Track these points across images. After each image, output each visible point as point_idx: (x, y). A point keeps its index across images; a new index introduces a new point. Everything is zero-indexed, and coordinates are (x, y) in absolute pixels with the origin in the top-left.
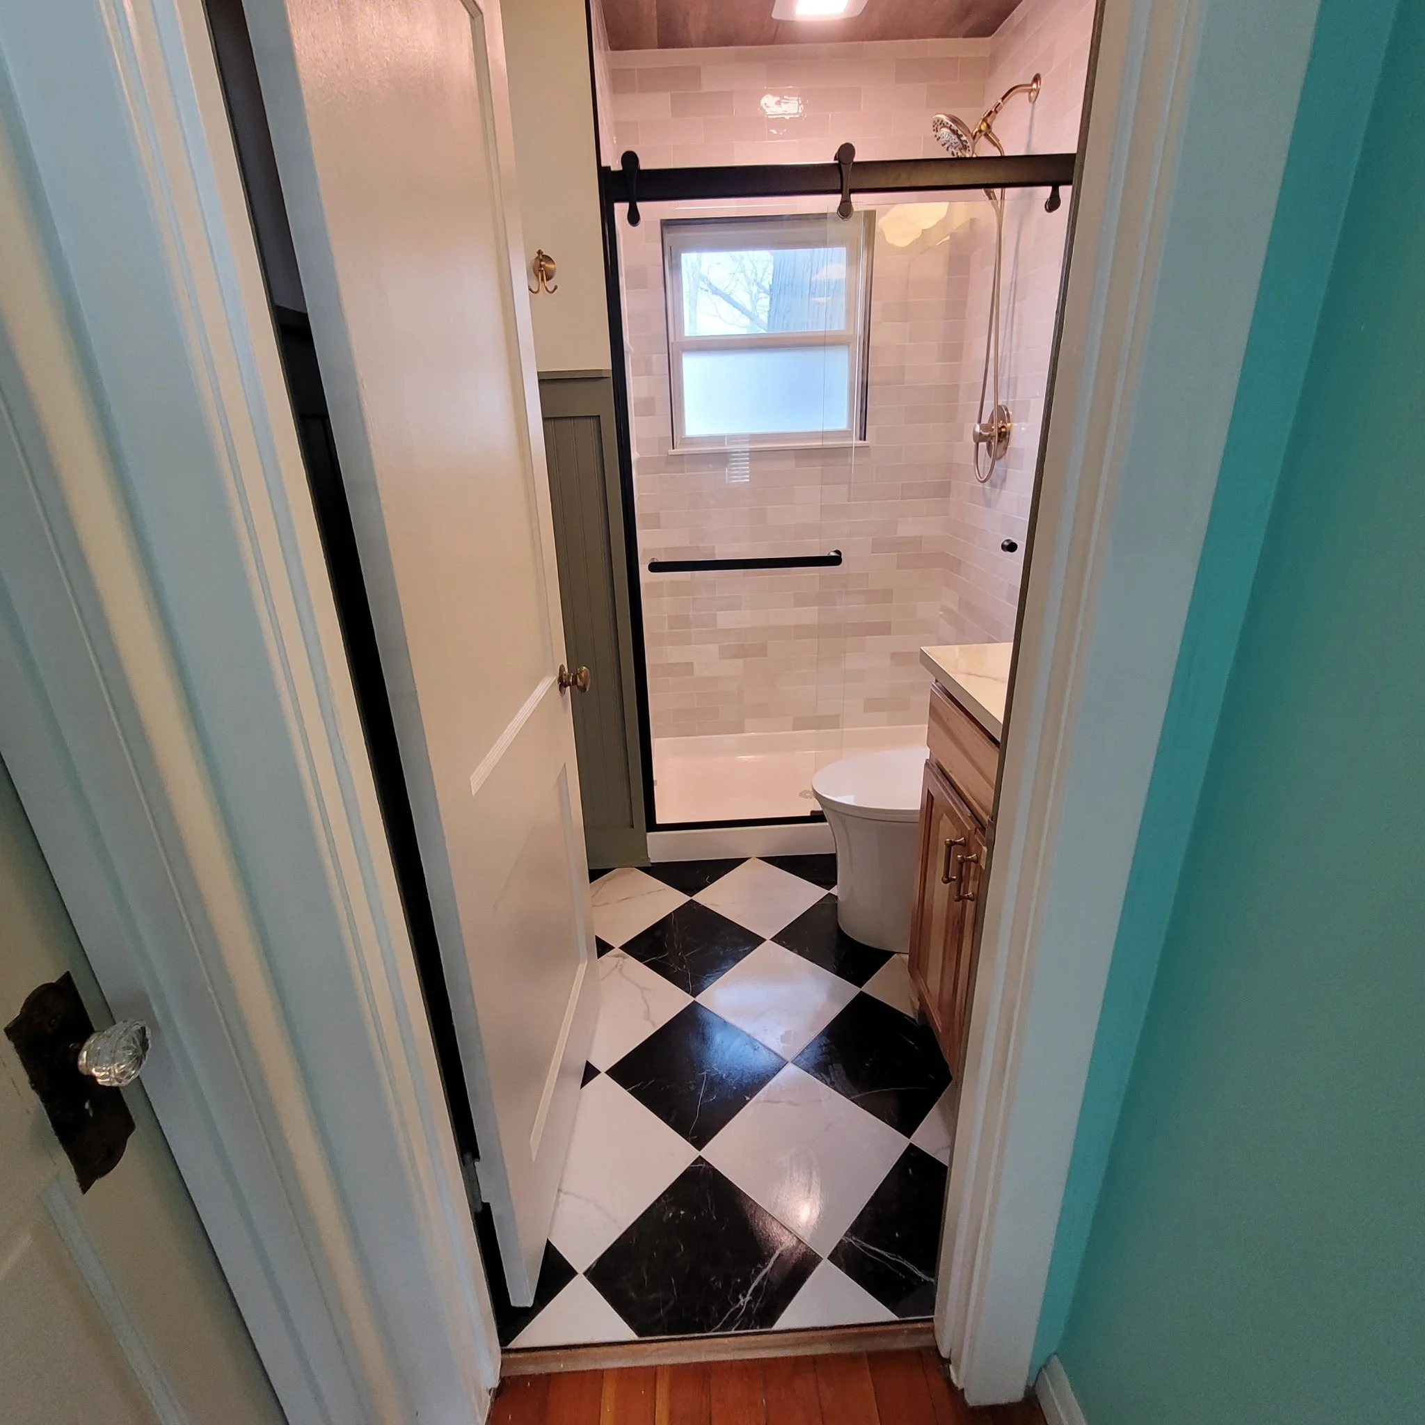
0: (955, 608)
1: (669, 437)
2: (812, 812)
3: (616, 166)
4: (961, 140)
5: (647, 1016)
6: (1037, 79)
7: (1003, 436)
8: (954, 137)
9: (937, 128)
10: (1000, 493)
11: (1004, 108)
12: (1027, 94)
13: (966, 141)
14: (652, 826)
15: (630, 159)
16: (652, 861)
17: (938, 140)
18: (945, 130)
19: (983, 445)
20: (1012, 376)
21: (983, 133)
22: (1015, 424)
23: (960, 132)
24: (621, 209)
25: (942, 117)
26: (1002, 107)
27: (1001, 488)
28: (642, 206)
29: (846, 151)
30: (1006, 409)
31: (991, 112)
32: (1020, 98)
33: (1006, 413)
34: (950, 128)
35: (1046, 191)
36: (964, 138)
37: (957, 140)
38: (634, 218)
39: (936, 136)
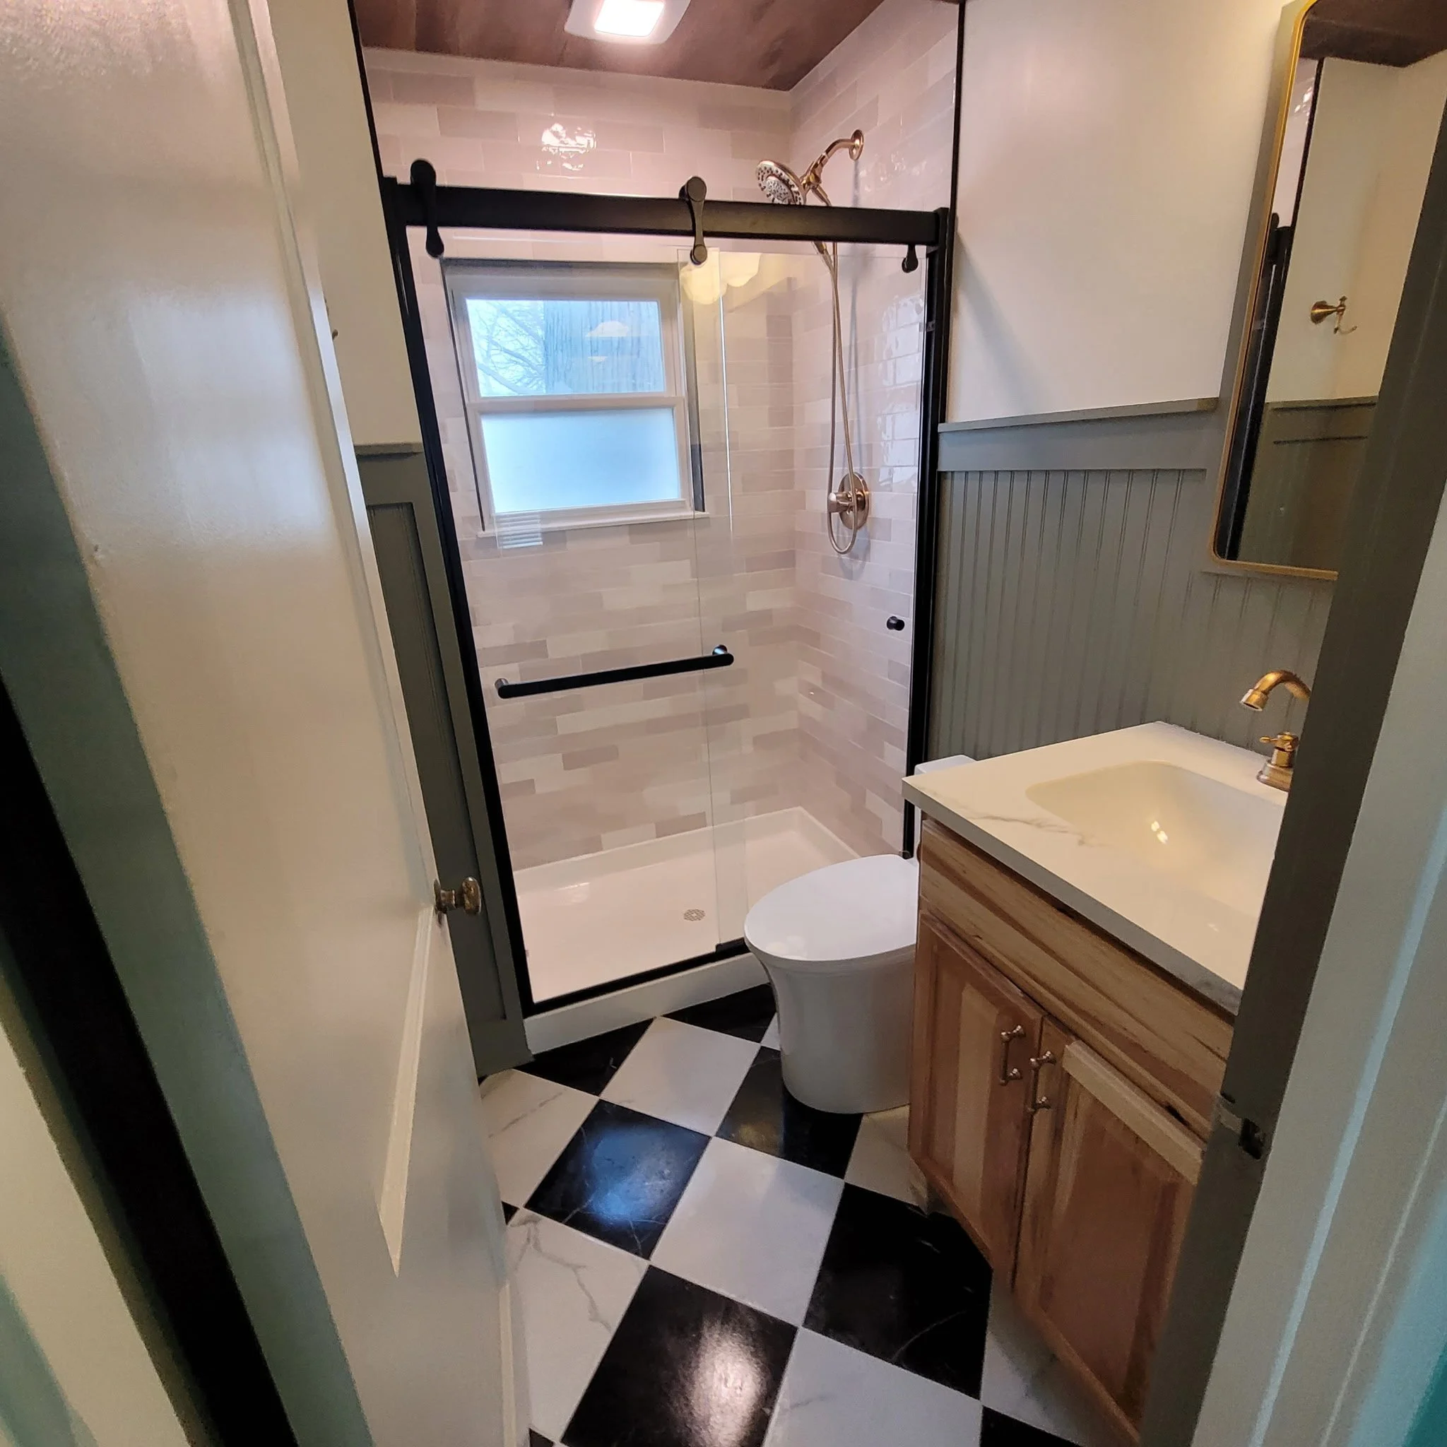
0: (818, 683)
1: (477, 516)
2: (718, 946)
3: (404, 178)
4: (791, 191)
5: (595, 1316)
6: (858, 134)
7: (863, 504)
8: (784, 187)
9: (763, 176)
10: (863, 566)
11: (829, 160)
12: (847, 150)
13: (797, 193)
14: (531, 1008)
15: (422, 170)
16: (534, 1053)
17: (762, 189)
18: (773, 179)
19: (835, 515)
20: (864, 442)
21: (811, 186)
22: (873, 493)
23: (791, 182)
24: (416, 236)
25: (770, 164)
26: (826, 161)
27: (865, 560)
28: (443, 232)
29: (695, 185)
30: (861, 477)
31: (816, 165)
32: (842, 154)
33: (861, 480)
34: (779, 177)
35: (903, 250)
36: (795, 189)
37: (787, 191)
38: (435, 246)
39: (760, 185)
